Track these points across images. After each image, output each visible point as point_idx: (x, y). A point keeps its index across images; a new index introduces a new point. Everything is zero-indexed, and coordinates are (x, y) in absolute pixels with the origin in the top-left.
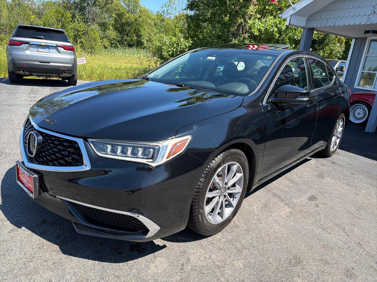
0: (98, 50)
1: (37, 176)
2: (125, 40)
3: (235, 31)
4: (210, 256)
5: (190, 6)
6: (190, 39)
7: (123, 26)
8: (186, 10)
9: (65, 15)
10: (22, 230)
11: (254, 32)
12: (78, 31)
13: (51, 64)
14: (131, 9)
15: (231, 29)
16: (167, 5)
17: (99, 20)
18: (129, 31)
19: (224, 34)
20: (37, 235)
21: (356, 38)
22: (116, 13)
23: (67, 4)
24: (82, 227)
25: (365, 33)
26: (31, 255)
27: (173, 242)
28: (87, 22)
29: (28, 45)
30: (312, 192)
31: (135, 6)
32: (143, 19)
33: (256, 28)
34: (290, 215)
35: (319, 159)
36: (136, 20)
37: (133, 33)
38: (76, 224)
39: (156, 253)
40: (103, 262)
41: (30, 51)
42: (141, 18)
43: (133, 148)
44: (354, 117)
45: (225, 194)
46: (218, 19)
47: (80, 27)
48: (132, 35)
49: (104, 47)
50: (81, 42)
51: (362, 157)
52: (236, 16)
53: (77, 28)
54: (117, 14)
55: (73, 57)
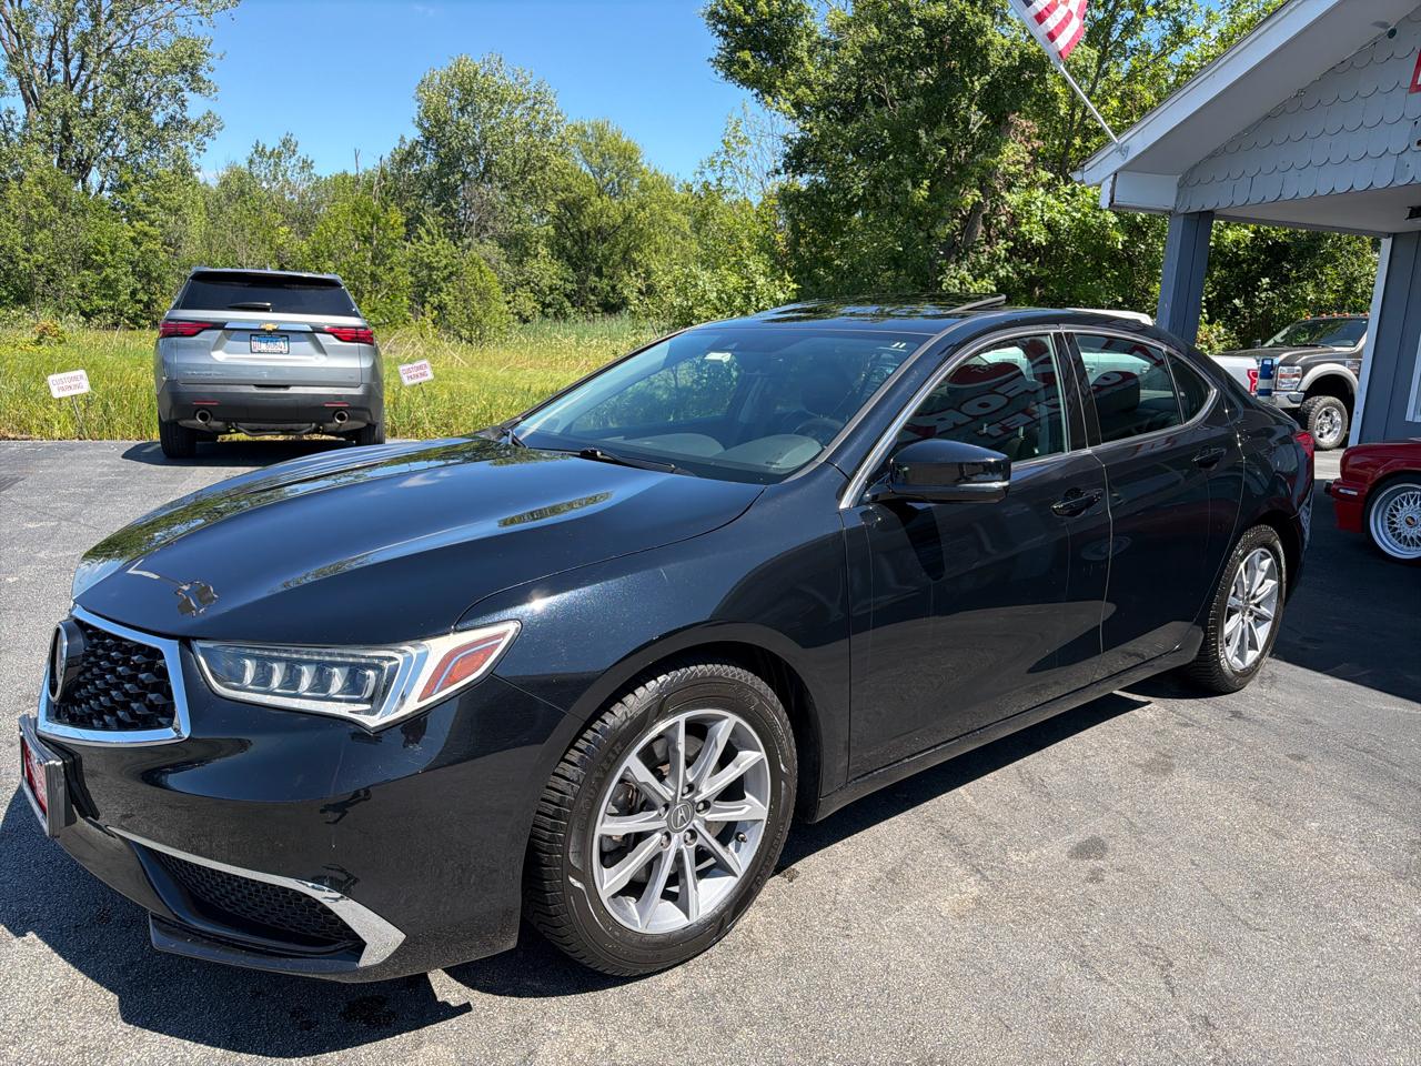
0: (493, 329)
1: (59, 763)
2: (593, 290)
3: (959, 235)
4: (611, 1048)
5: (792, 158)
6: (789, 279)
7: (582, 240)
8: (780, 174)
9: (383, 220)
10: (23, 941)
11: (1030, 233)
12: (430, 268)
13: (292, 390)
14: (611, 180)
15: (937, 230)
16: (719, 163)
17: (500, 226)
18: (606, 259)
19: (914, 248)
20: (65, 958)
21: (1395, 236)
22: (559, 198)
23: (396, 179)
24: (172, 929)
25: (1410, 217)
26: (23, 1021)
27: (501, 995)
28: (461, 236)
29: (220, 332)
30: (1098, 826)
31: (624, 172)
32: (651, 215)
33: (1039, 218)
34: (974, 910)
35: (1181, 701)
36: (627, 219)
37: (619, 264)
38: (159, 920)
39: (427, 1030)
40: (240, 1051)
41: (228, 353)
42: (644, 209)
43: (317, 669)
44: (1394, 536)
45: (694, 825)
46: (890, 201)
47: (437, 254)
48: (614, 273)
49: (521, 316)
50: (441, 307)
51: (1372, 690)
52: (956, 183)
53: (426, 259)
54: (560, 203)
55: (366, 364)
